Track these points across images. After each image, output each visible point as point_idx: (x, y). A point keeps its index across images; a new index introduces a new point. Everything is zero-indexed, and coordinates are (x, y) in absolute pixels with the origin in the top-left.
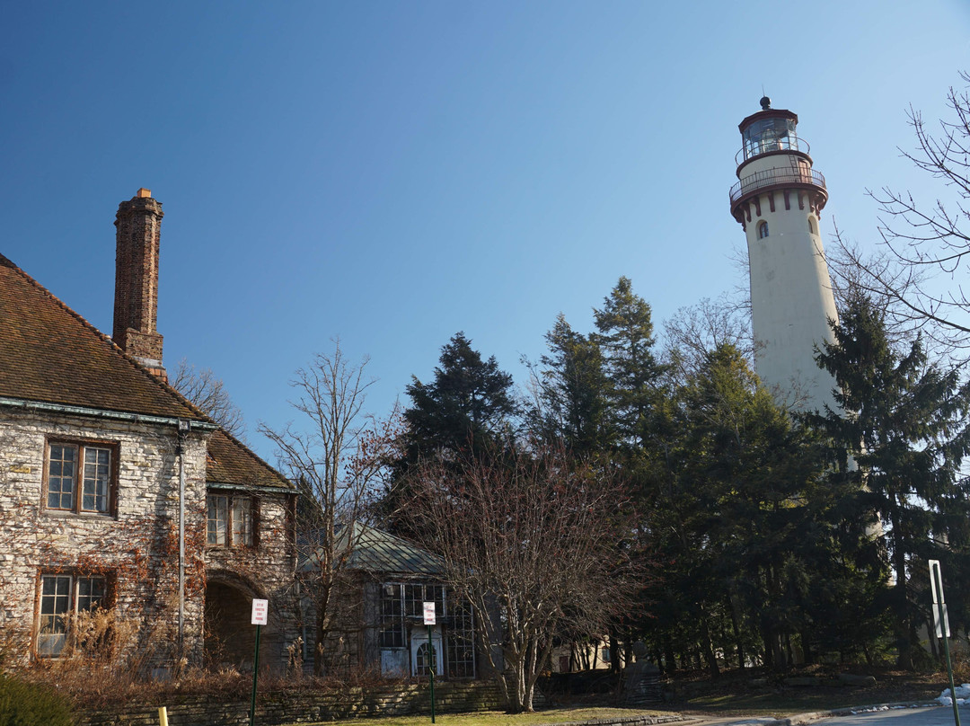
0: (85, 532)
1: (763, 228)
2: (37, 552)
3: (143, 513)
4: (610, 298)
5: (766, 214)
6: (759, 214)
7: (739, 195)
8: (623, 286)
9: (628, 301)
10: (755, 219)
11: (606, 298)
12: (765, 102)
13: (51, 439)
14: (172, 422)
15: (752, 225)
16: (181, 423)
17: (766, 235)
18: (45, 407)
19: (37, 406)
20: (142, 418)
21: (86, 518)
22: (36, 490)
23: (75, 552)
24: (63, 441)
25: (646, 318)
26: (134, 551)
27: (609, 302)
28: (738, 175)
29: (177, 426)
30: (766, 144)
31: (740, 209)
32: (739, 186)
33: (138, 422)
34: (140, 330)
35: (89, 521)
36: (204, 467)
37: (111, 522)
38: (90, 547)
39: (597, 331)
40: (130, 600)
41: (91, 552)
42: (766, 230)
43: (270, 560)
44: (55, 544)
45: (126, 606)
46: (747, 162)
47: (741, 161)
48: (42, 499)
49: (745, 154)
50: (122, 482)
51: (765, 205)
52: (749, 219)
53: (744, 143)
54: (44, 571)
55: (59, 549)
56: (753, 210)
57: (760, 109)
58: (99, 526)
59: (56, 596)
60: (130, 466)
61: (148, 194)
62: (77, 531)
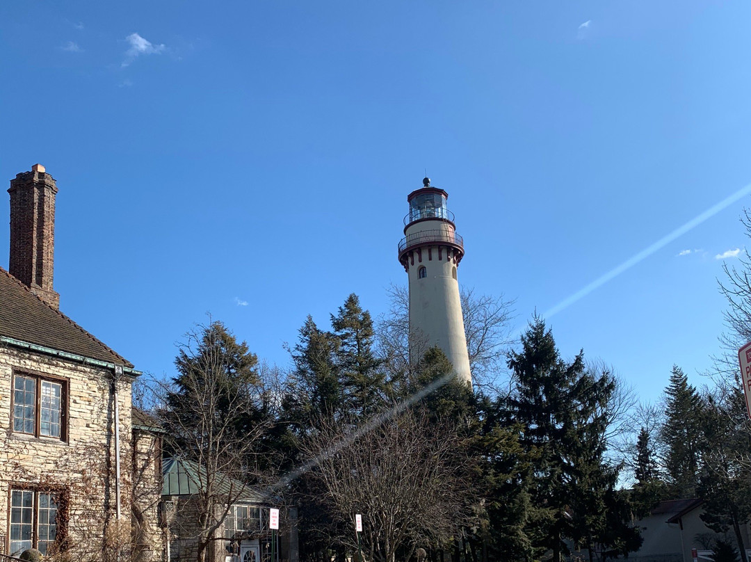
0: (44, 454)
1: (422, 272)
2: (9, 469)
3: (88, 441)
4: (343, 308)
5: (425, 262)
6: (420, 261)
7: (405, 247)
8: (352, 301)
9: (356, 311)
10: (417, 264)
11: (340, 308)
12: (426, 181)
13: (17, 371)
14: (110, 366)
15: (414, 269)
16: (116, 367)
17: (423, 277)
18: (15, 343)
19: (8, 341)
20: (88, 360)
21: (45, 442)
22: (7, 415)
23: (38, 471)
24: (26, 374)
25: (370, 324)
26: (83, 472)
27: (342, 311)
28: (405, 231)
29: (113, 370)
30: (426, 211)
31: (405, 257)
32: (405, 241)
33: (86, 363)
34: (41, 287)
35: (47, 445)
36: (130, 406)
37: (64, 447)
38: (51, 467)
39: (332, 330)
40: (79, 512)
41: (50, 471)
42: (423, 272)
43: (144, 485)
44: (22, 463)
45: (77, 517)
46: (412, 224)
47: (408, 223)
48: (11, 424)
49: (411, 218)
50: (72, 413)
51: (425, 255)
52: (413, 264)
53: (411, 209)
54: (15, 486)
55: (26, 468)
56: (416, 257)
57: (422, 186)
58: (55, 449)
59: (22, 508)
60: (78, 400)
61: (41, 169)
62: (39, 453)
